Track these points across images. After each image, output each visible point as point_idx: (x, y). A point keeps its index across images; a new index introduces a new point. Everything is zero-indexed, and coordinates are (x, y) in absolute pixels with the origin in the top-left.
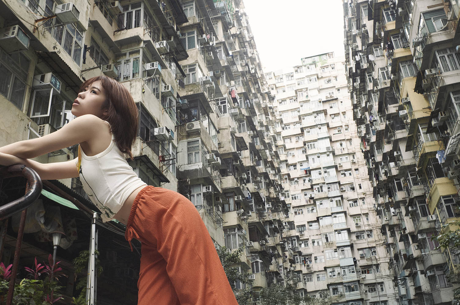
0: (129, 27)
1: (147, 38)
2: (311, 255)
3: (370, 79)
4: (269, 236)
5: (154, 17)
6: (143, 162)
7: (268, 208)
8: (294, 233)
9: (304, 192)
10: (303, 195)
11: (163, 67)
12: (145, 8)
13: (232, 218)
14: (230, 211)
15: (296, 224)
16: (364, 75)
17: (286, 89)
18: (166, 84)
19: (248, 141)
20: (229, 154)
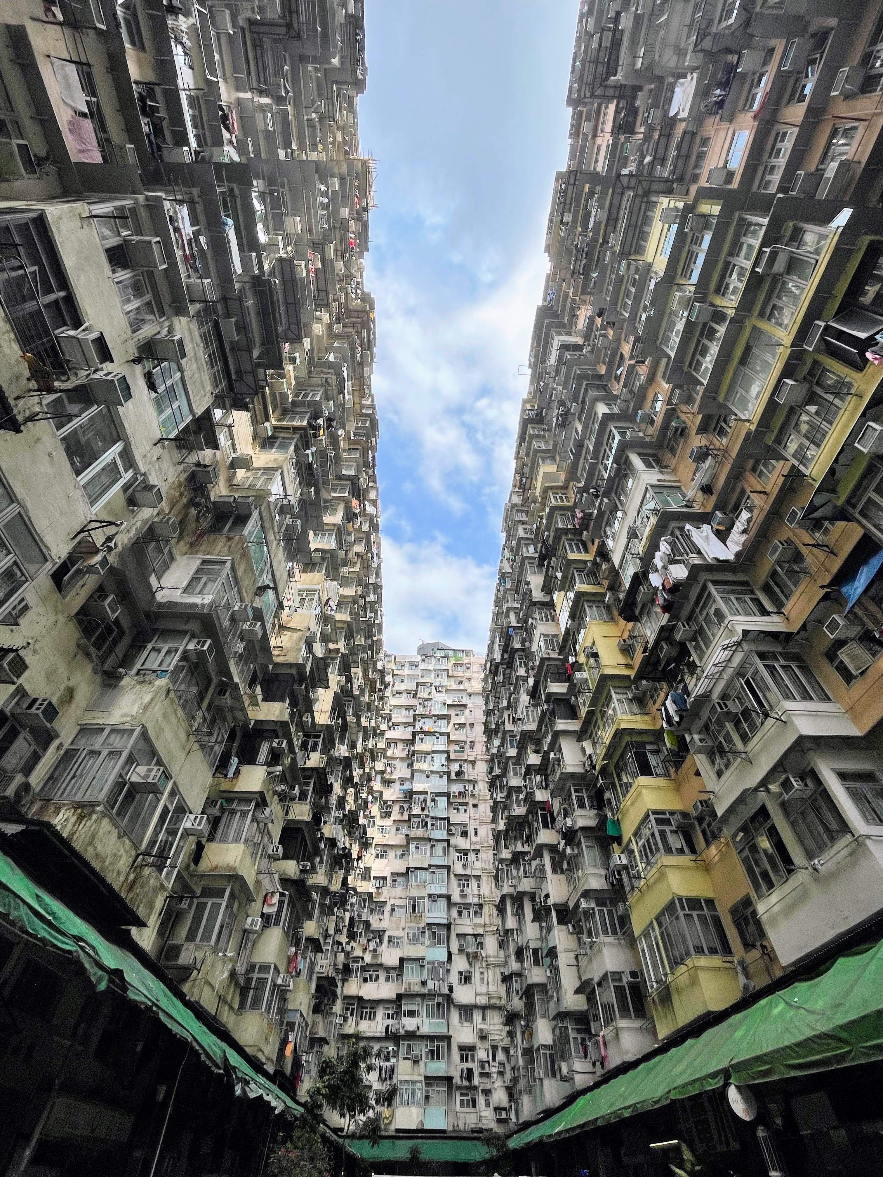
2: (384, 931)
4: (322, 863)
8: (368, 887)
9: (396, 824)
10: (394, 829)
13: (254, 779)
14: (254, 764)
15: (374, 874)
17: (406, 680)
19: (334, 684)
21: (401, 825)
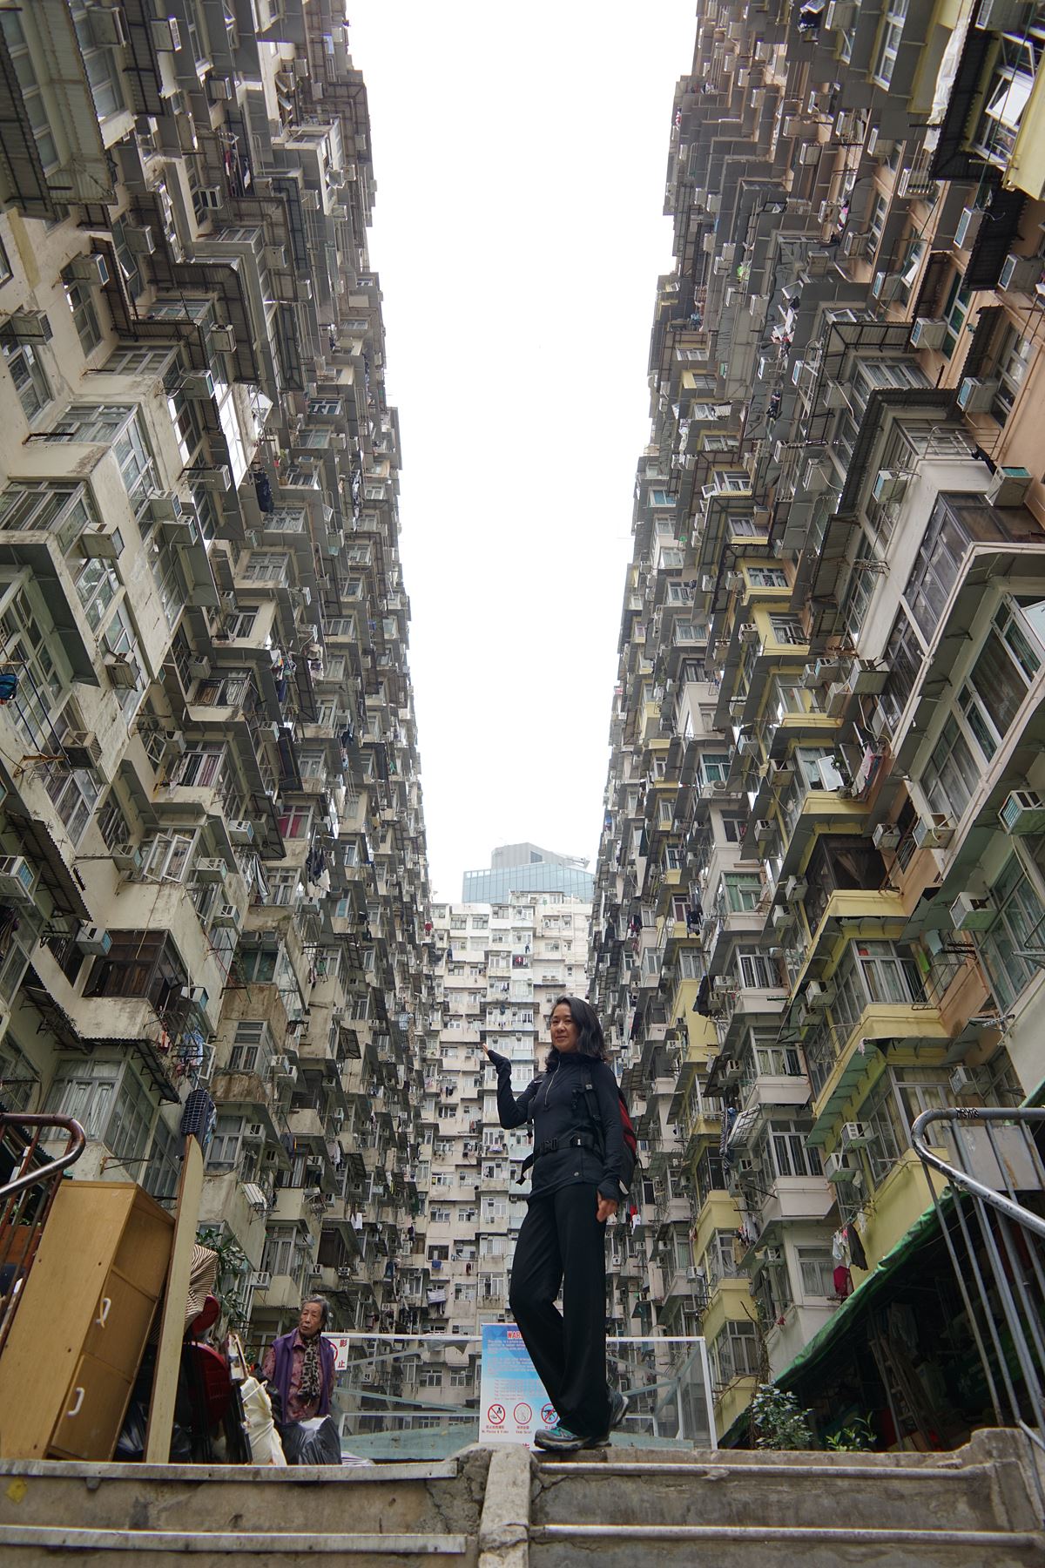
0: (188, 781)
1: (217, 810)
3: (628, 962)
4: (362, 1260)
5: (240, 773)
6: (139, 1051)
7: (374, 1195)
8: (421, 1262)
9: (460, 1170)
11: (232, 867)
12: (229, 755)
13: (292, 1204)
14: (290, 1187)
15: (429, 1242)
16: (619, 953)
17: (468, 945)
18: (227, 902)
19: (365, 1039)
20: (318, 1061)
21: (467, 1171)
